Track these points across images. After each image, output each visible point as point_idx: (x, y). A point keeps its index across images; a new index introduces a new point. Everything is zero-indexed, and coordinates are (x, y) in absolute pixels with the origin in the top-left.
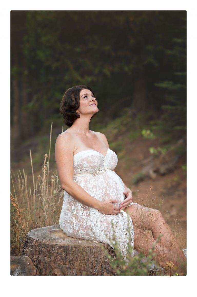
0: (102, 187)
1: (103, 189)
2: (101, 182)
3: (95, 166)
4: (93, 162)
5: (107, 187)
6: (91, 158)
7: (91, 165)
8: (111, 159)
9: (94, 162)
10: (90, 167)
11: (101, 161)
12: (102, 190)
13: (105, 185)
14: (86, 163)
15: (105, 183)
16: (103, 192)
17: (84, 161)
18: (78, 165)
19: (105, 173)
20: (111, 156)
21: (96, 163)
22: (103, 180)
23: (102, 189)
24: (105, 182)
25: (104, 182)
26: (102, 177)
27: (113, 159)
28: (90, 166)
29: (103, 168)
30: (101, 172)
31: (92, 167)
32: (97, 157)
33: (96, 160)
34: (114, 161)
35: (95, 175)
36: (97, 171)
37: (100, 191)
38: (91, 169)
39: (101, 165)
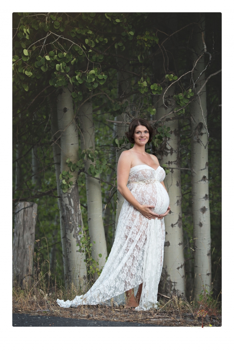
2: (150, 189)
4: (146, 173)
5: (153, 193)
6: (144, 170)
8: (160, 173)
10: (144, 177)
11: (152, 173)
13: (152, 192)
14: (141, 173)
15: (152, 190)
17: (139, 172)
18: (135, 175)
19: (154, 183)
21: (148, 174)
23: (149, 194)
26: (151, 186)
27: (162, 173)
28: (144, 176)
29: (153, 179)
30: (151, 182)
31: (145, 177)
32: (149, 170)
33: (148, 172)
34: (162, 174)
35: (147, 184)
36: (149, 181)
37: (147, 195)
38: (144, 178)
39: (152, 176)
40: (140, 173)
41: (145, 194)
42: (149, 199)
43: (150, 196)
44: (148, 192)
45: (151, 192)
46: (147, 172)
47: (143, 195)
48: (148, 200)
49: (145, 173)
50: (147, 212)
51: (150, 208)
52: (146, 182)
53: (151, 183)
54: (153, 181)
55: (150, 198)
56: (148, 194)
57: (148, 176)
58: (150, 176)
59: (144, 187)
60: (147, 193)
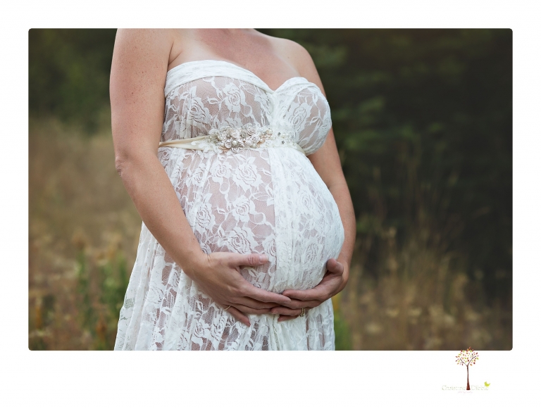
0: (249, 187)
1: (252, 195)
2: (246, 172)
3: (224, 106)
4: (218, 92)
6: (212, 82)
7: (209, 100)
8: (295, 100)
9: (221, 92)
10: (207, 109)
12: (247, 197)
13: (259, 180)
14: (194, 95)
15: (259, 177)
16: (252, 202)
19: (263, 147)
20: (296, 93)
21: (226, 99)
22: (254, 168)
23: (247, 194)
24: (261, 173)
25: (256, 172)
26: (252, 159)
27: (305, 105)
28: (207, 105)
29: (258, 129)
30: (249, 141)
31: (213, 108)
32: (236, 82)
33: (229, 88)
34: (309, 108)
35: (225, 149)
36: (237, 133)
37: (241, 200)
38: (209, 117)
39: (252, 113)
40: (193, 90)
41: (226, 197)
42: (251, 215)
43: (255, 201)
44: (243, 185)
45: (256, 185)
46: (225, 90)
47: (217, 199)
48: (246, 219)
49: (213, 94)
50: (230, 288)
51: (242, 267)
52: (223, 137)
53: (246, 145)
54: (256, 136)
55: (257, 209)
56: (243, 196)
57: (229, 105)
58: (237, 109)
59: (217, 162)
60: (235, 189)
